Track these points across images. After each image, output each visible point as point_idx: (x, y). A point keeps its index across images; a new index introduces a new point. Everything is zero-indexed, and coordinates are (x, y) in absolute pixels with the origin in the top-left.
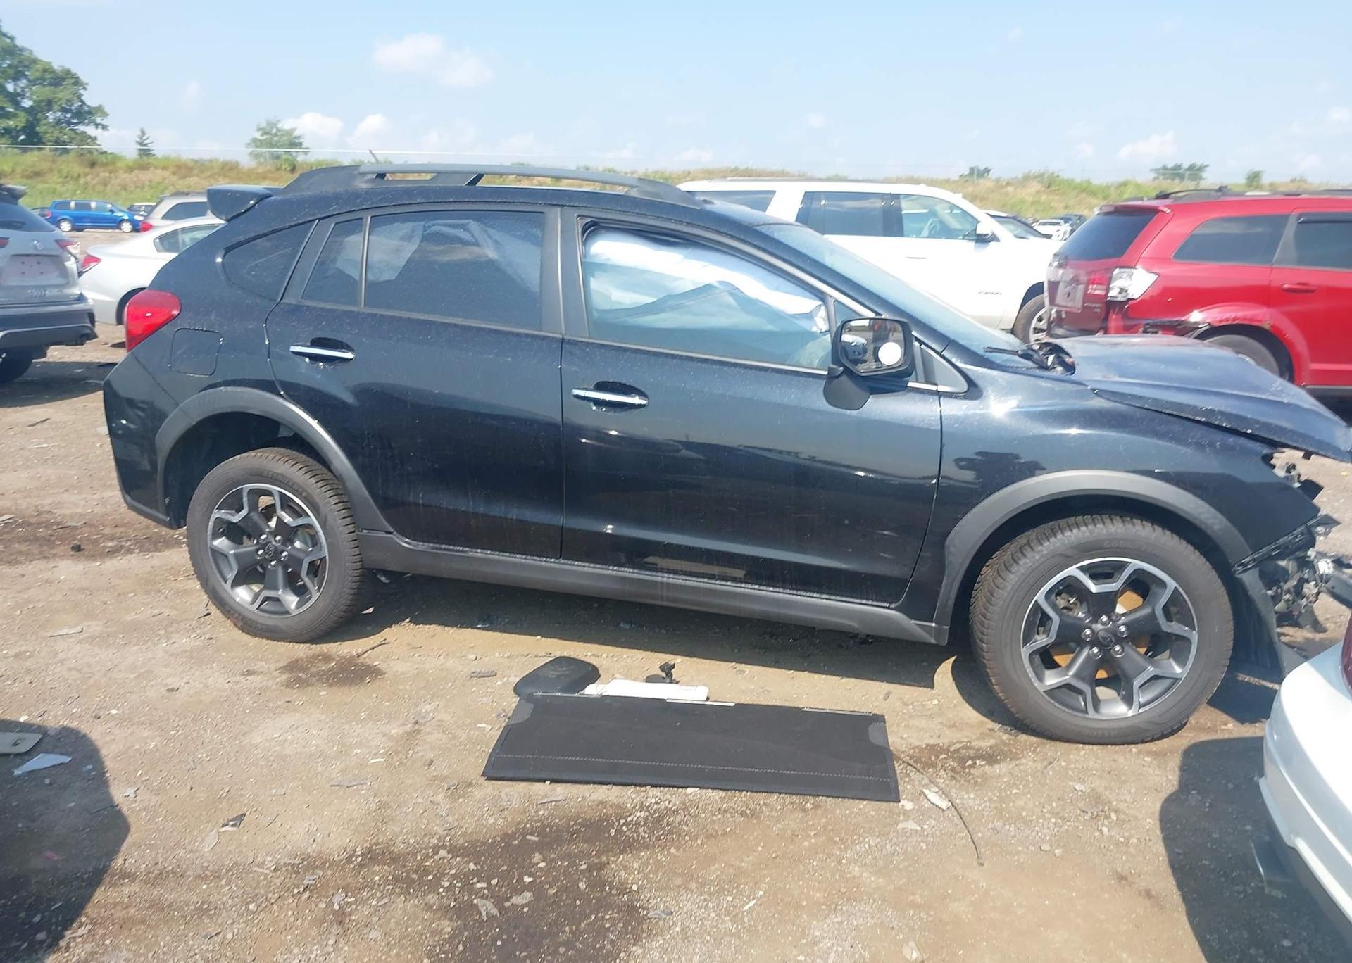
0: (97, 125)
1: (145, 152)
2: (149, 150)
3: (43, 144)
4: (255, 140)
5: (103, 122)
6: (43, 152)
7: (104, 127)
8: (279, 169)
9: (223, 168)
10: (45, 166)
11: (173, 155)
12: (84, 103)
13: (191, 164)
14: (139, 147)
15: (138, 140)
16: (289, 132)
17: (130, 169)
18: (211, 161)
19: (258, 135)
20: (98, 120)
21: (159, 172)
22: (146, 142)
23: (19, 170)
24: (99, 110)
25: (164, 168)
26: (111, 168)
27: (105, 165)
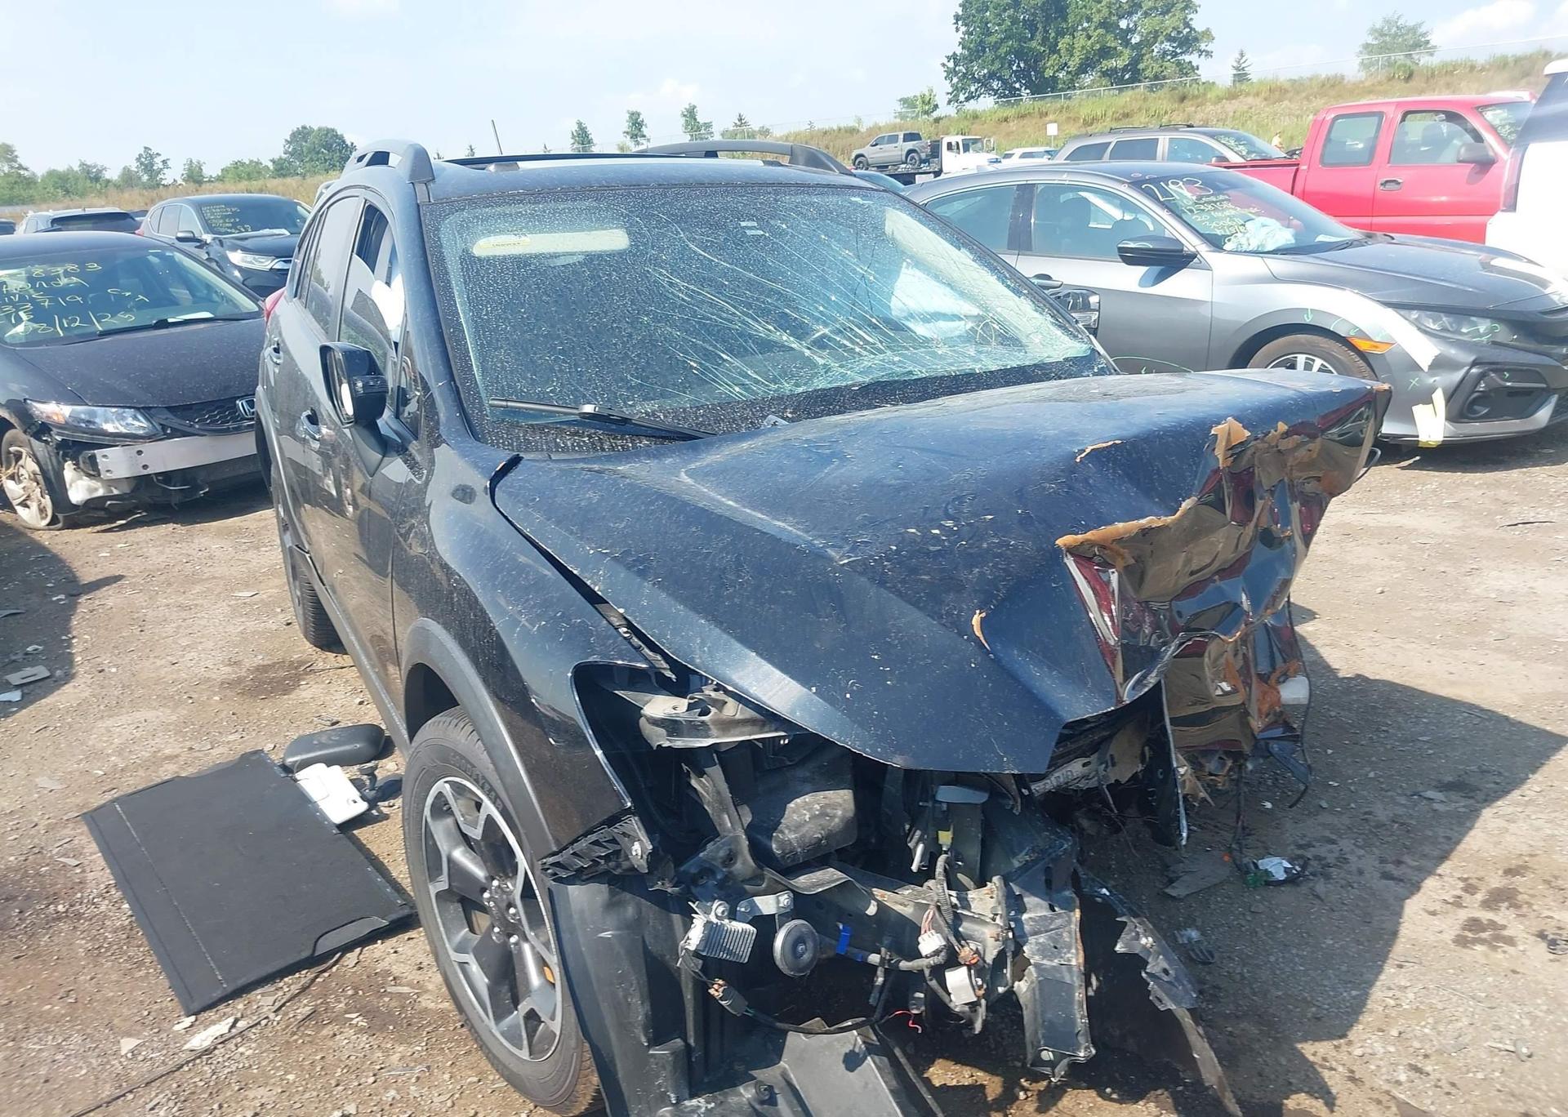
0: (1201, 52)
1: (1241, 76)
2: (1246, 74)
3: (1140, 81)
4: (1367, 46)
5: (1207, 48)
6: (1137, 91)
7: (1208, 54)
8: (1391, 79)
9: (1323, 85)
10: (1135, 106)
11: (1270, 77)
12: (1192, 29)
13: (1287, 86)
14: (1235, 72)
15: (1235, 64)
16: (1413, 30)
17: (1219, 99)
18: (1311, 79)
19: (1370, 40)
20: (1203, 46)
21: (1250, 100)
22: (1243, 65)
23: (1110, 113)
24: (1207, 35)
25: (1257, 94)
26: (1200, 100)
27: (1195, 97)
